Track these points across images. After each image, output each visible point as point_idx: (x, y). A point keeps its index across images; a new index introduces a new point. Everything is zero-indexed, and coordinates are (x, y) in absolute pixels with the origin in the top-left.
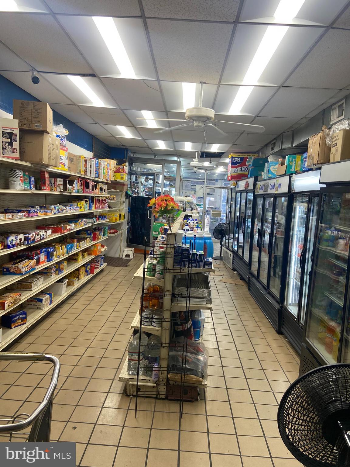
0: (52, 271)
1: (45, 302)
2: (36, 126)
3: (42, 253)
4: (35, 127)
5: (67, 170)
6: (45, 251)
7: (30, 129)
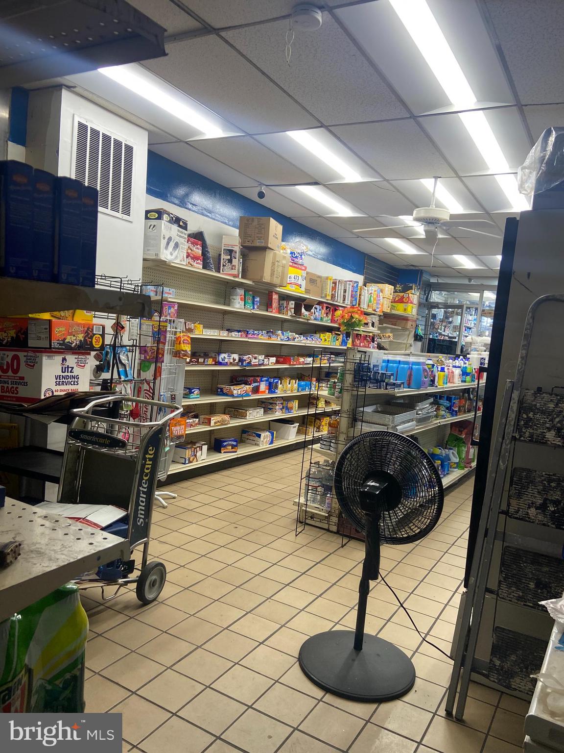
0: (277, 407)
1: (264, 439)
2: (259, 242)
3: (263, 381)
4: (257, 243)
5: (304, 293)
6: (267, 381)
7: (253, 245)
